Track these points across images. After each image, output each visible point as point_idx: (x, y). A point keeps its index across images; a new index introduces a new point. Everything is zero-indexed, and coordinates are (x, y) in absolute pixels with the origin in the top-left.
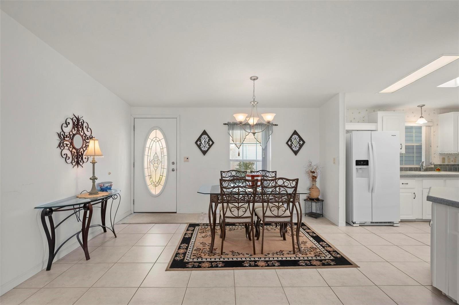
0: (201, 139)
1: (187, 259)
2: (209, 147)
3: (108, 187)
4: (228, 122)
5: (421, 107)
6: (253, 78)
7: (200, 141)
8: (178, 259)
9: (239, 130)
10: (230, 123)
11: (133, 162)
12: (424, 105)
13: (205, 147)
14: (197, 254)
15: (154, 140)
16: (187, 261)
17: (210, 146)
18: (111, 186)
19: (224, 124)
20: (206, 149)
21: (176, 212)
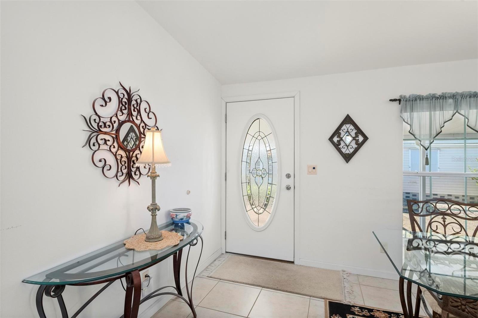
0: (341, 131)
2: (356, 146)
3: (184, 219)
4: (401, 96)
7: (339, 136)
9: (422, 110)
10: (405, 97)
11: (225, 172)
13: (349, 147)
15: (256, 136)
17: (360, 145)
18: (189, 217)
19: (391, 100)
20: (352, 151)
21: (293, 261)
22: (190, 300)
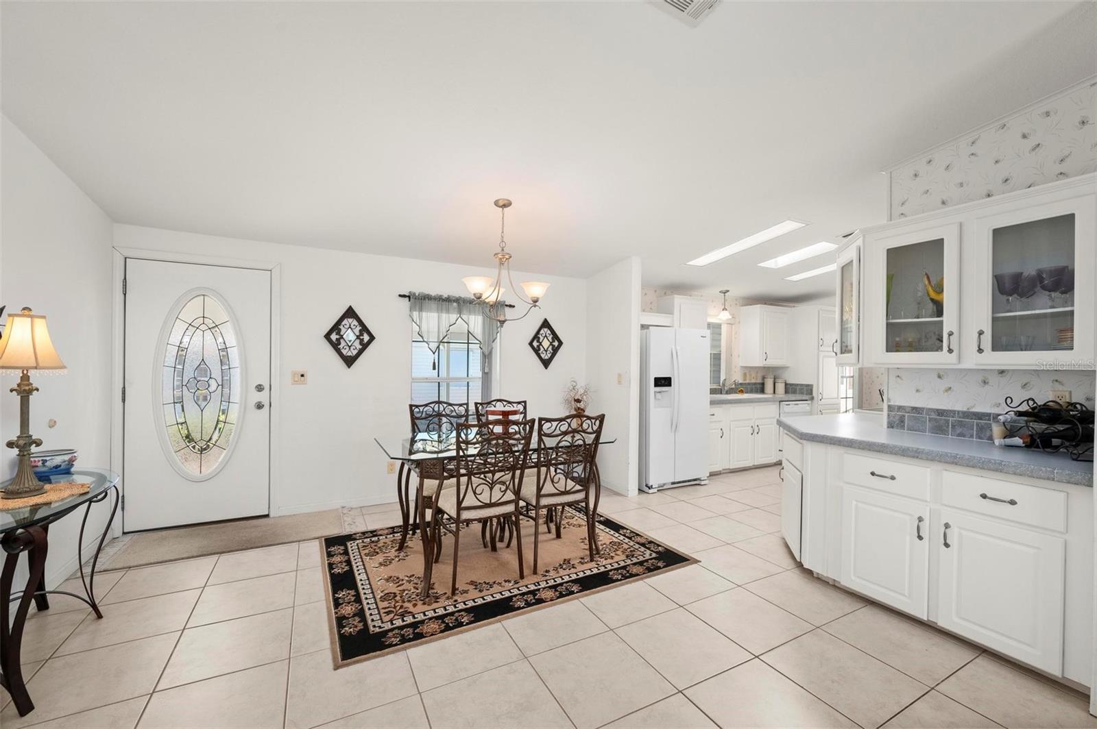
0: (341, 327)
1: (374, 626)
2: (361, 347)
3: (62, 467)
4: (410, 292)
5: (724, 293)
6: (501, 203)
7: (338, 333)
8: (352, 630)
9: (430, 310)
10: (414, 294)
11: (122, 386)
12: (728, 291)
13: (352, 348)
14: (395, 607)
15: (196, 324)
16: (377, 630)
17: (365, 346)
18: (71, 463)
19: (400, 296)
20: (355, 352)
21: (267, 513)
22: (92, 598)
